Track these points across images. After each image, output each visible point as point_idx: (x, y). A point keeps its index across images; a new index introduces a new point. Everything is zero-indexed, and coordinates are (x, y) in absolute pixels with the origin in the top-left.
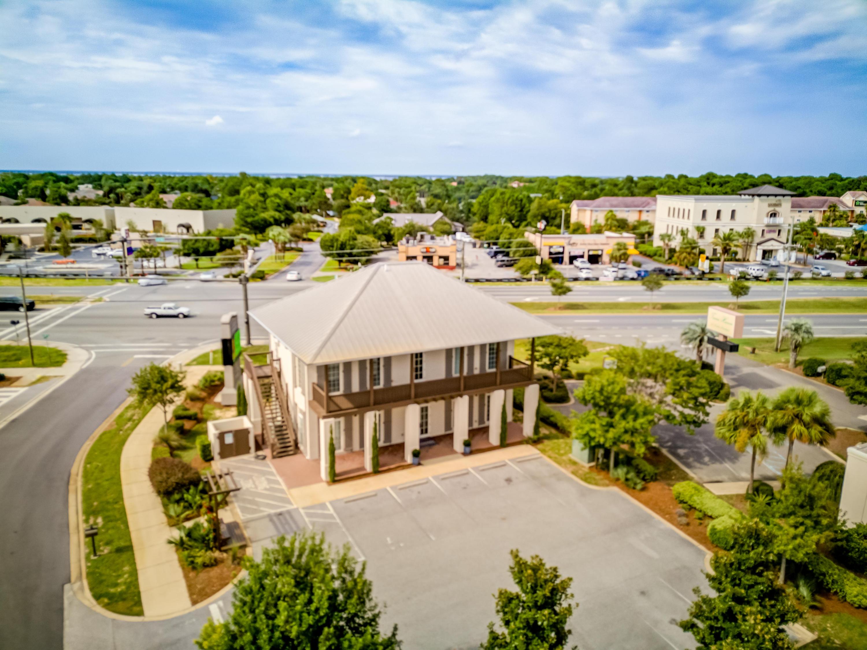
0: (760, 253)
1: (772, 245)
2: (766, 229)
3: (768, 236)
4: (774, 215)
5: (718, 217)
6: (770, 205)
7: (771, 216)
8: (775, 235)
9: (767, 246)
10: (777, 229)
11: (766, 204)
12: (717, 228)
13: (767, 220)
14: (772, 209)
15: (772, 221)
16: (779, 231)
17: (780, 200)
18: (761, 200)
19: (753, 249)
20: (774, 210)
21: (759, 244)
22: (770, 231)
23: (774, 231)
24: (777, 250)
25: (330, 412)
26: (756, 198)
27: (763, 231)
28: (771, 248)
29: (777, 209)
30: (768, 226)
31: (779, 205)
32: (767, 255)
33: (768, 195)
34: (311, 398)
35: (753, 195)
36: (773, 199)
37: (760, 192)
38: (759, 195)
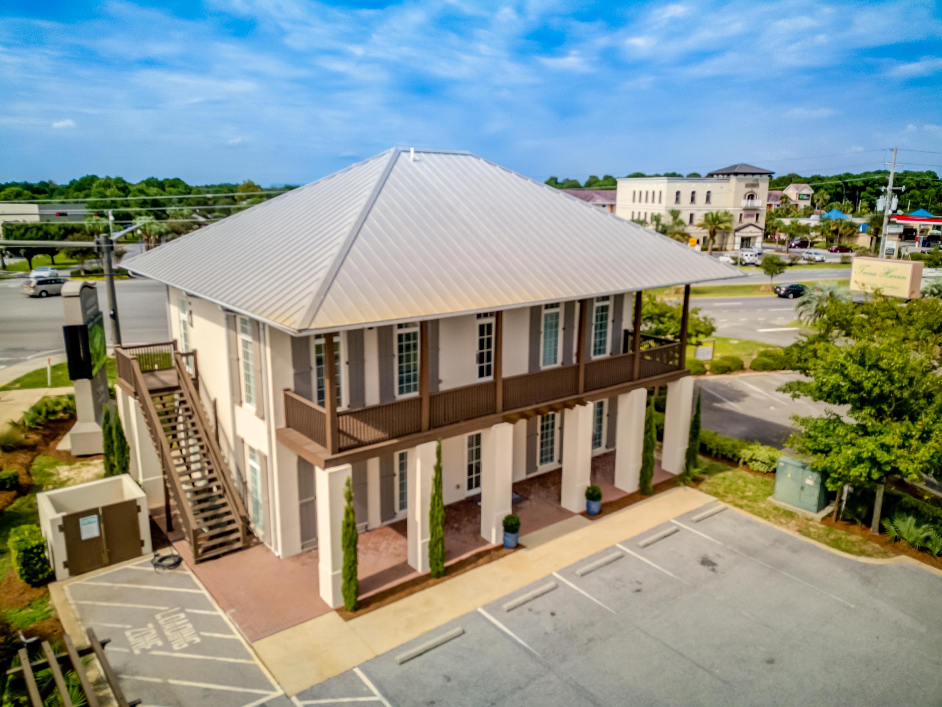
0: (738, 240)
1: (751, 232)
2: (744, 213)
3: (746, 221)
4: (751, 197)
5: (693, 200)
6: (747, 186)
7: (749, 198)
8: (753, 220)
9: (746, 233)
10: (755, 213)
11: (743, 185)
12: (692, 212)
13: (745, 203)
14: (749, 189)
15: (749, 203)
16: (757, 215)
17: (757, 180)
18: (738, 180)
19: (731, 236)
20: (752, 192)
21: (737, 230)
22: (748, 216)
23: (752, 216)
24: (755, 237)
25: (341, 450)
26: (733, 178)
27: (741, 215)
28: (749, 235)
29: (755, 190)
30: (746, 209)
31: (755, 185)
32: (745, 242)
33: (745, 174)
34: (283, 425)
35: (729, 174)
36: (750, 179)
37: (736, 170)
38: (736, 174)
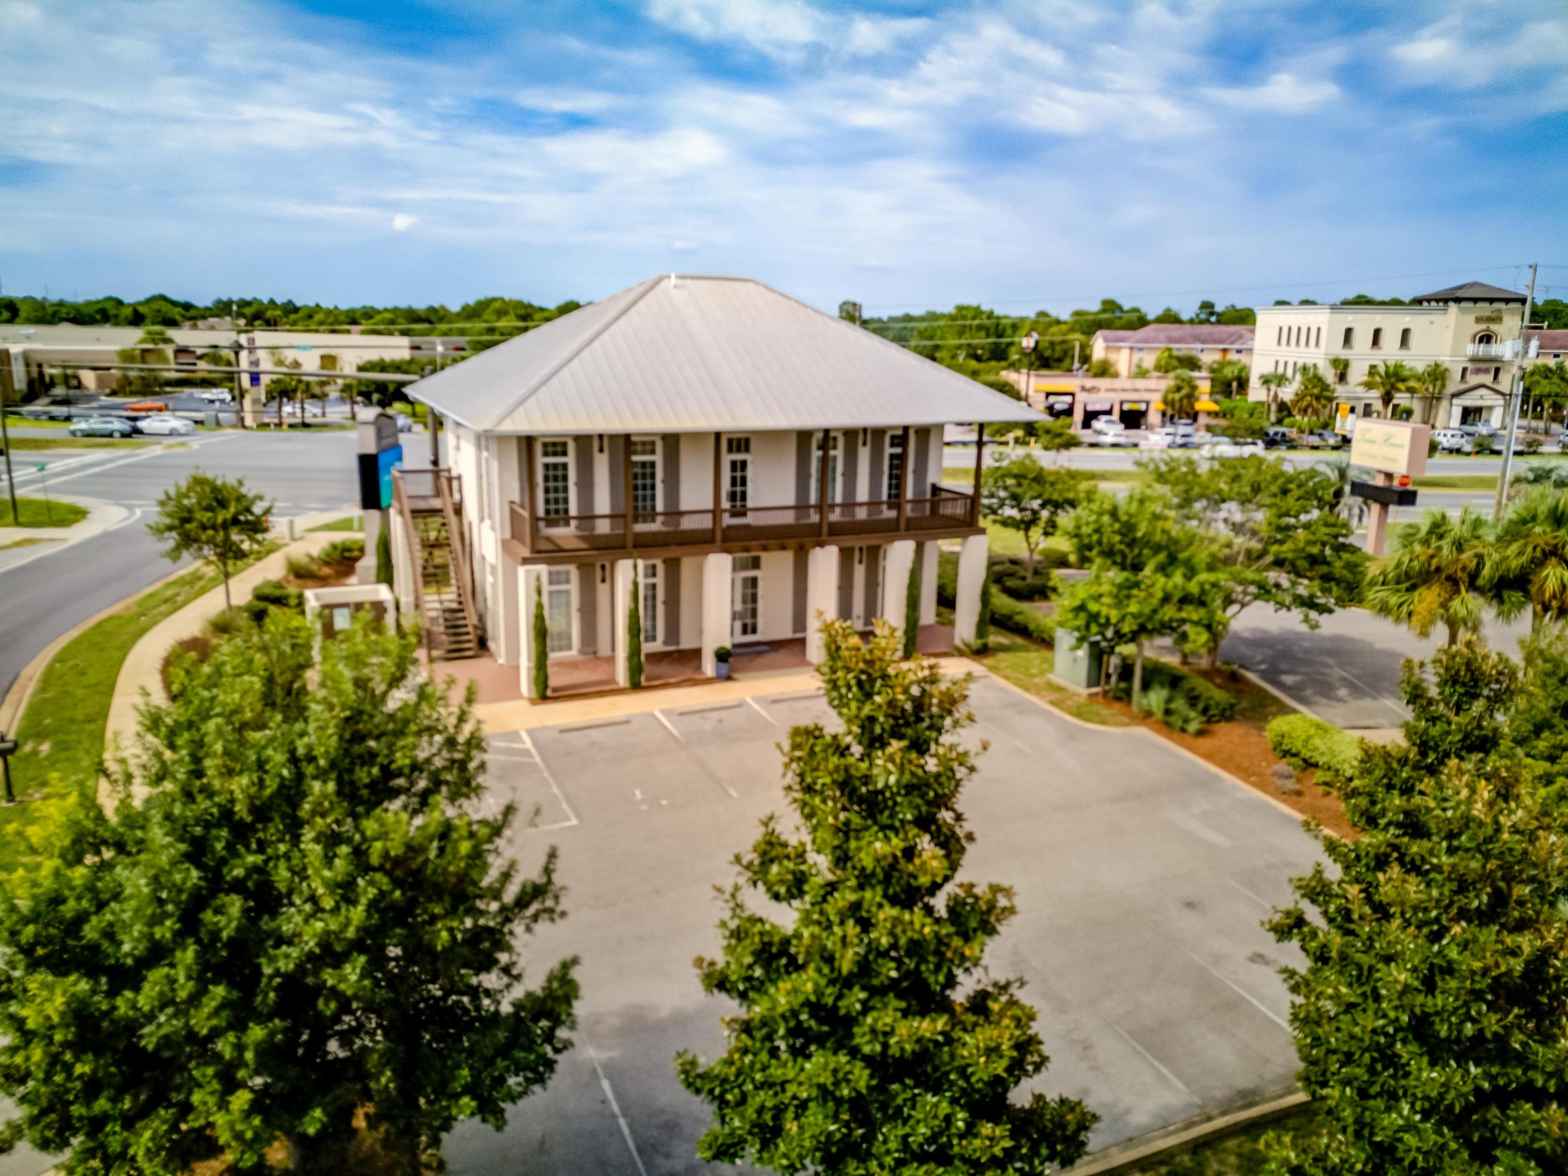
0: (1457, 413)
1: (1482, 397)
2: (1470, 366)
3: (1473, 380)
4: (1486, 339)
5: (1376, 341)
6: (1479, 320)
7: (1481, 341)
8: (1488, 379)
9: (1470, 401)
10: (1493, 366)
11: (1471, 318)
12: (1374, 361)
13: (1472, 349)
14: (1483, 326)
15: (1481, 350)
16: (1497, 371)
17: (1499, 311)
18: (1463, 310)
19: (1444, 404)
20: (1488, 329)
21: (1454, 395)
22: (1478, 371)
23: (1487, 371)
24: (1490, 408)
25: (539, 552)
26: (1453, 307)
27: (1465, 370)
28: (1479, 403)
29: (1494, 327)
30: (1474, 360)
31: (1497, 319)
32: (1471, 418)
33: (1476, 300)
34: (508, 535)
35: (1446, 301)
36: (1485, 309)
37: (1460, 294)
38: (1458, 300)
